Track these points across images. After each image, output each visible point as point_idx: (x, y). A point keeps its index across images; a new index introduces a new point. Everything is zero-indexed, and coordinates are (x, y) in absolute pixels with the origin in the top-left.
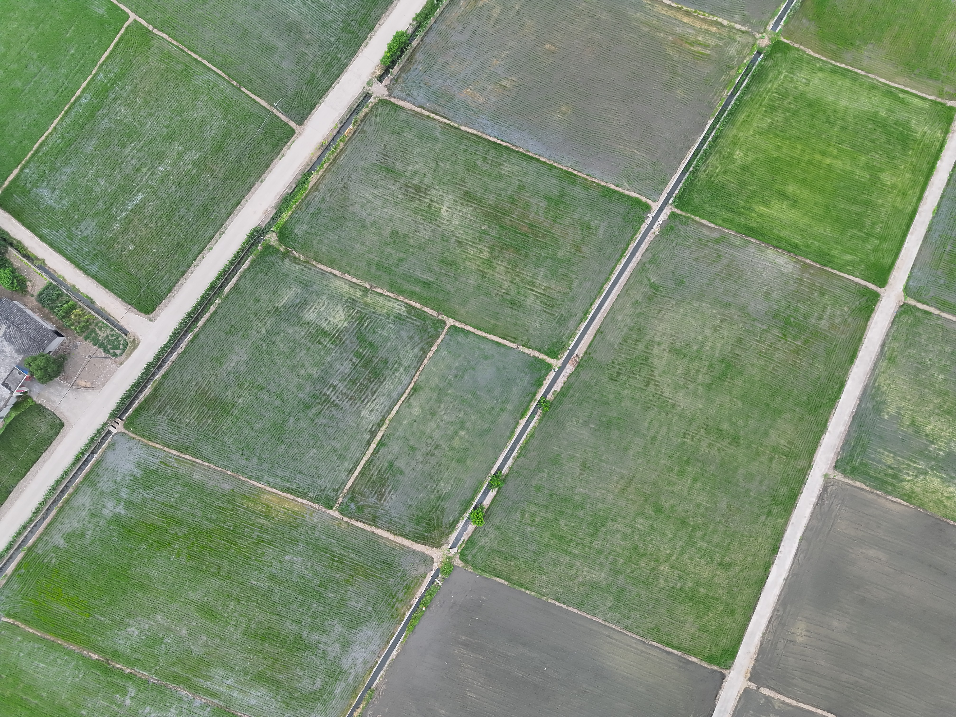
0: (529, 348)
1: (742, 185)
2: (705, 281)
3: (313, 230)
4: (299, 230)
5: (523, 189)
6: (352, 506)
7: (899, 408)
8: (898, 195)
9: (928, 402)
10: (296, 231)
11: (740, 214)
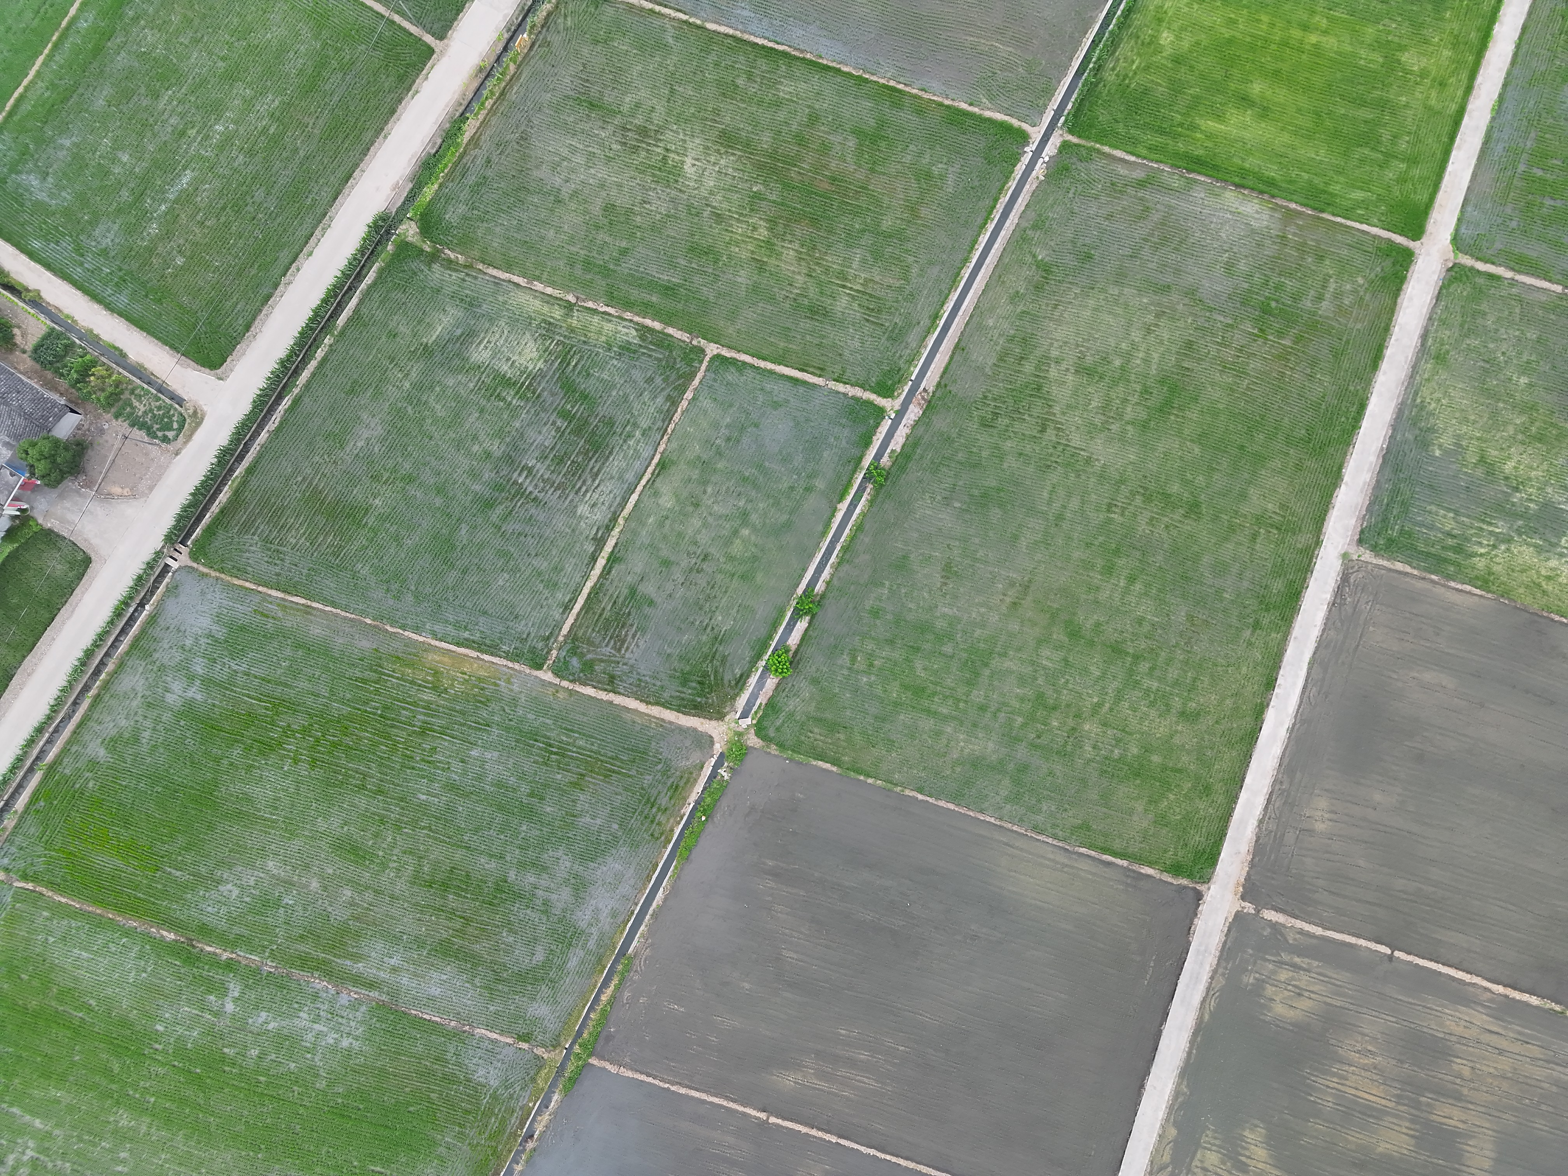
0: (845, 383)
1: (1176, 88)
2: (1127, 252)
3: (476, 212)
4: (453, 215)
5: (817, 118)
6: (575, 662)
7: (1459, 437)
8: (1432, 87)
9: (1505, 423)
10: (447, 217)
11: (1176, 136)
